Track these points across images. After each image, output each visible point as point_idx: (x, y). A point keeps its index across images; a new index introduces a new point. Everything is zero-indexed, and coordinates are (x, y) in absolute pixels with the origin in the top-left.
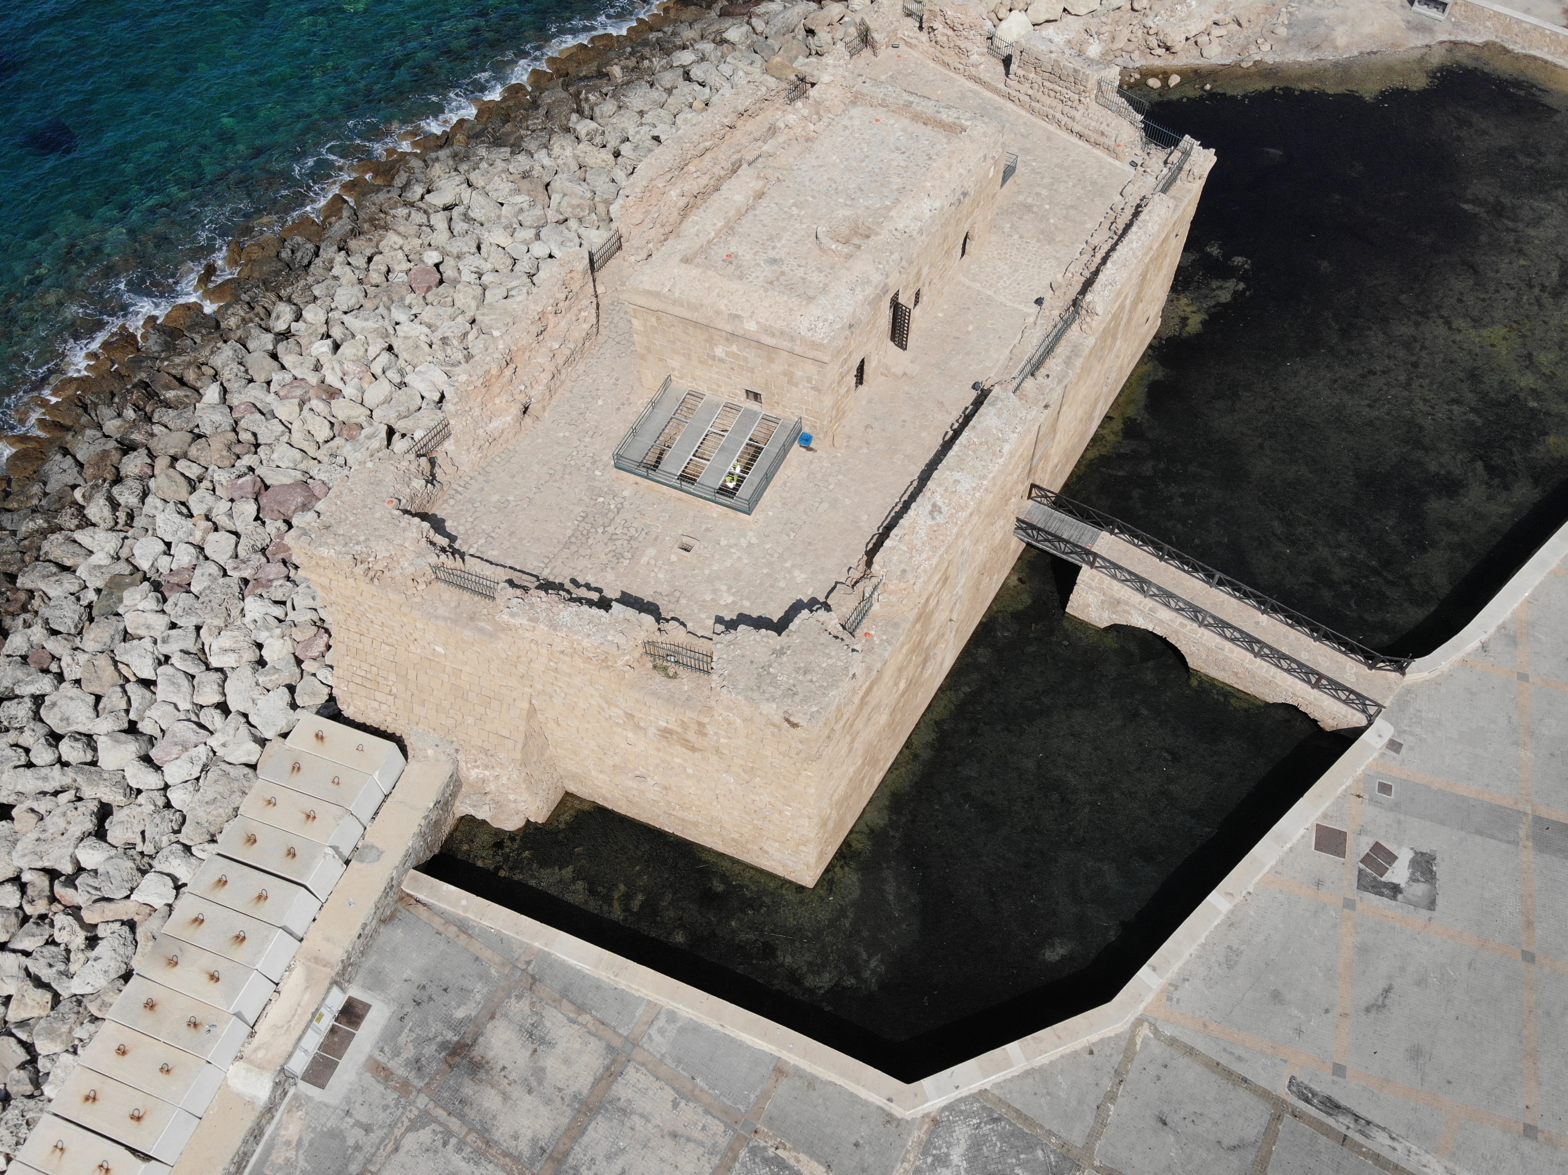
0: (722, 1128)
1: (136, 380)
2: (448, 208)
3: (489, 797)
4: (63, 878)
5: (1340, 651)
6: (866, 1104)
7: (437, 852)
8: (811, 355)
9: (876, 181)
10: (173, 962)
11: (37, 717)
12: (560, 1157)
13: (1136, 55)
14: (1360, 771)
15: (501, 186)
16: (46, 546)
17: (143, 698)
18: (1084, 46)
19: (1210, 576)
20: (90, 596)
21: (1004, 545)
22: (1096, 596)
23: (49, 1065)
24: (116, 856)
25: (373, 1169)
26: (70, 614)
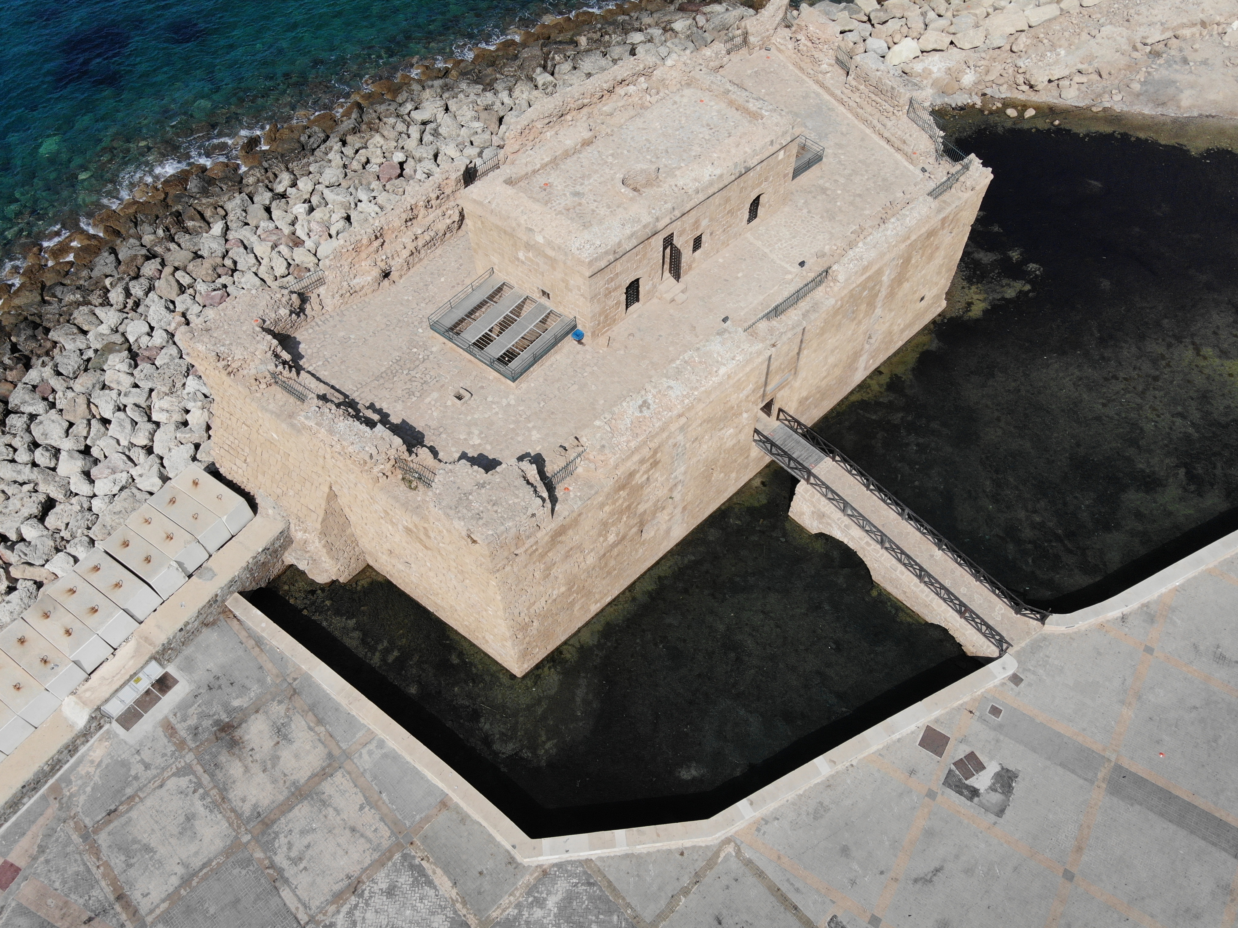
0: (388, 834)
1: (174, 210)
2: (424, 123)
3: (308, 555)
4: (8, 543)
5: (993, 593)
6: (498, 845)
7: (263, 585)
8: (577, 269)
9: (681, 147)
10: (46, 616)
11: (28, 430)
12: (269, 822)
13: (1004, 88)
14: (979, 693)
15: (467, 113)
16: (76, 314)
17: (98, 431)
18: (961, 74)
19: (902, 510)
20: (90, 354)
21: (742, 449)
22: (808, 506)
24: (46, 536)
25: (141, 795)
26: (73, 363)
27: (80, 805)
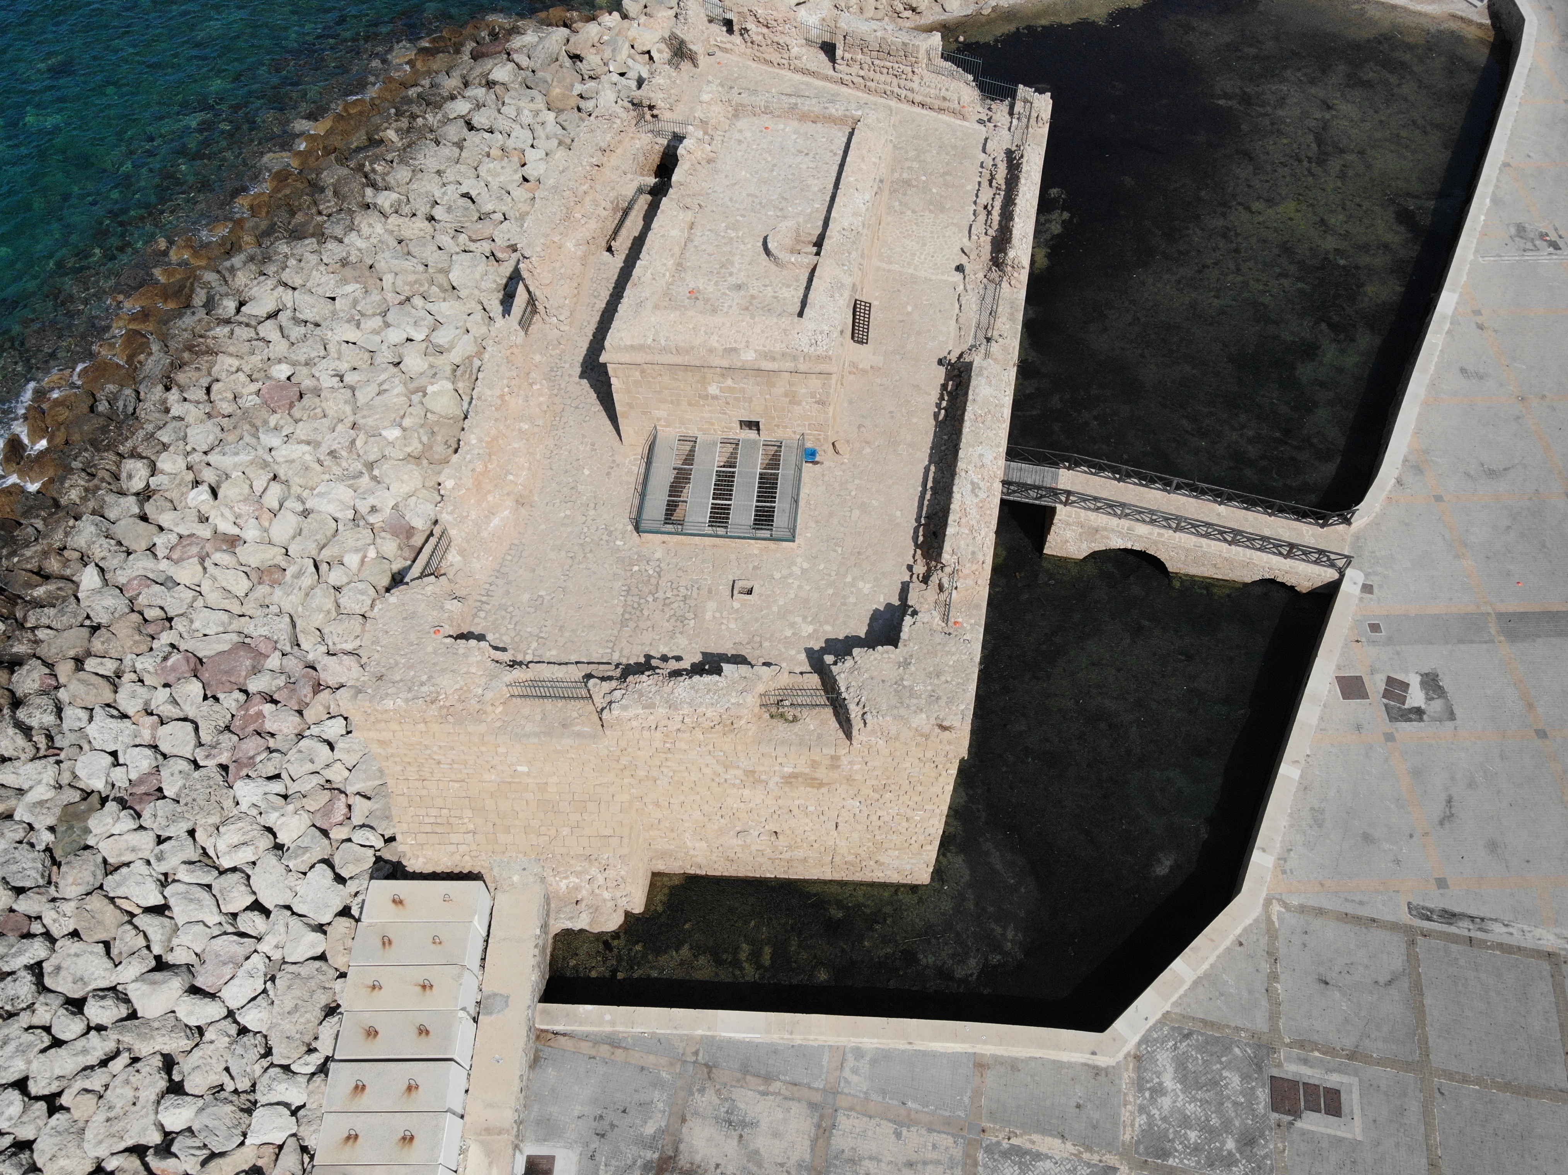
0: (951, 1140)
2: (273, 315)
3: (584, 904)
4: (151, 1151)
5: (1295, 519)
6: (1070, 1065)
7: (548, 977)
8: (818, 370)
11: (42, 988)
14: (1350, 620)
15: (323, 280)
17: (163, 927)
19: (1167, 484)
20: (47, 837)
22: (1073, 531)
24: (207, 1105)
26: (29, 865)
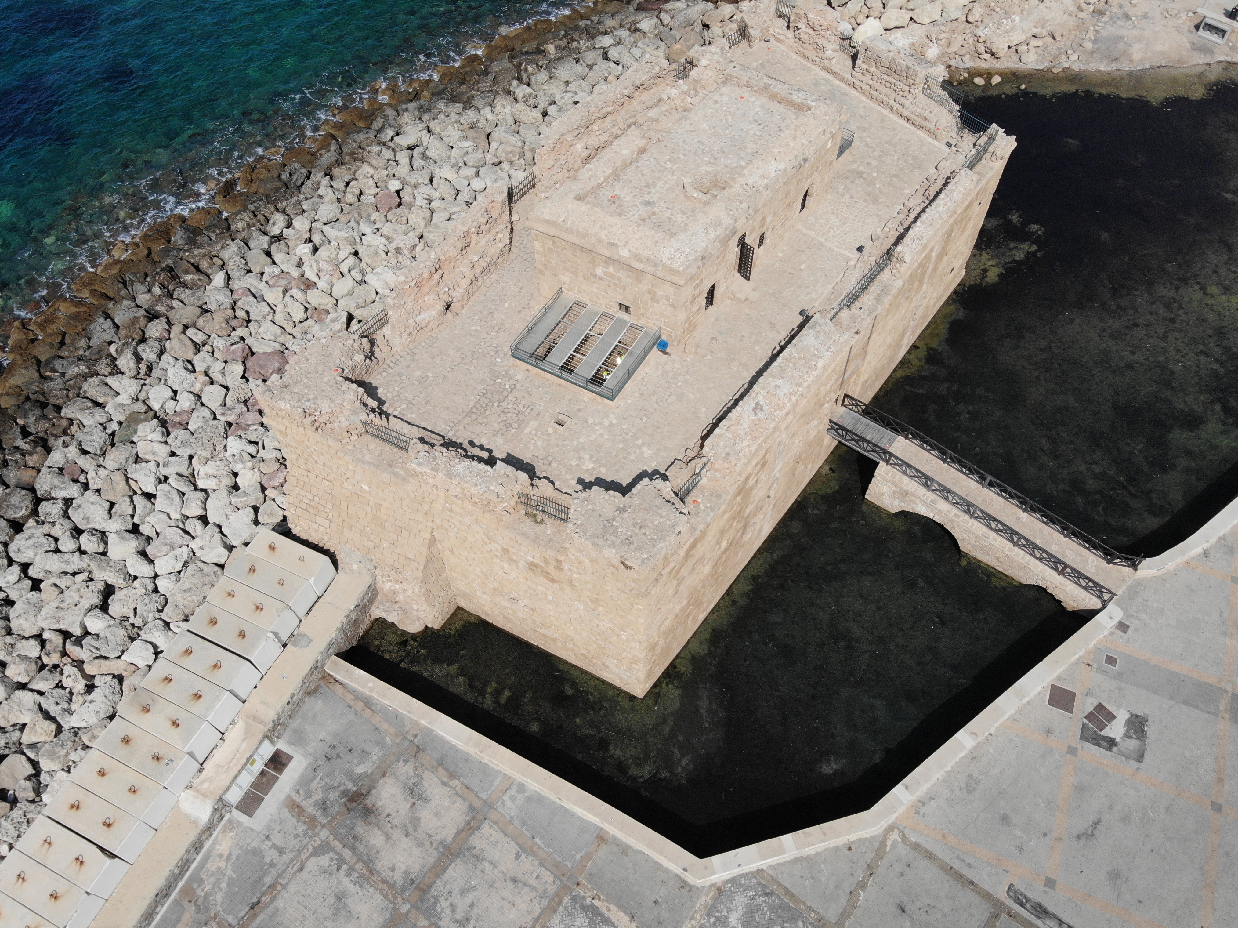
0: (552, 878)
1: (164, 265)
2: (411, 148)
3: (398, 605)
4: (73, 639)
5: (1085, 547)
6: (666, 871)
7: (355, 644)
8: (669, 279)
9: (735, 146)
10: (146, 709)
11: (66, 516)
12: (425, 887)
13: (967, 58)
14: (1091, 645)
15: (453, 134)
16: (85, 386)
17: (145, 507)
18: (925, 48)
19: (983, 478)
20: (114, 426)
21: (818, 441)
22: (889, 487)
23: (48, 779)
24: (114, 625)
25: (283, 882)
26: (97, 439)
27: (219, 904)
